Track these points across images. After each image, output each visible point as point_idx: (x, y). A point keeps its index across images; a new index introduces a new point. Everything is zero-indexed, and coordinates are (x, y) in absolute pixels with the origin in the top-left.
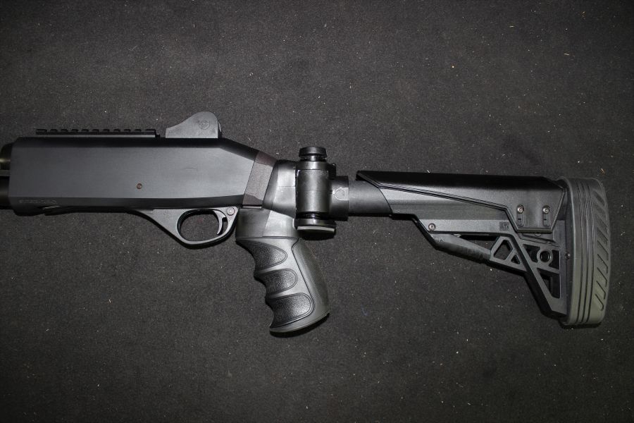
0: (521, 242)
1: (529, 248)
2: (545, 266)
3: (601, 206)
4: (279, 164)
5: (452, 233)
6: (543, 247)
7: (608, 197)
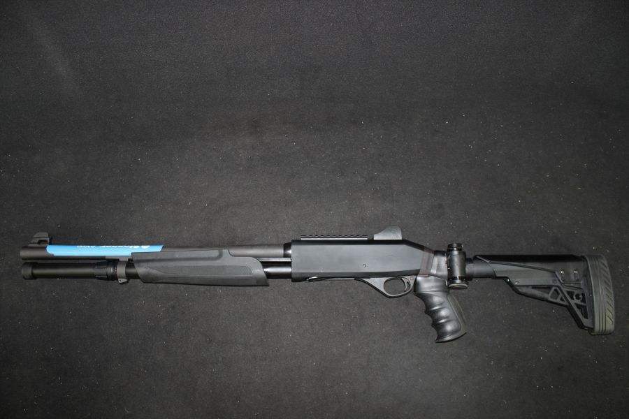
0: (565, 290)
1: (568, 293)
2: (578, 302)
3: (605, 268)
4: (437, 253)
5: (527, 286)
6: (576, 292)
7: (608, 264)
